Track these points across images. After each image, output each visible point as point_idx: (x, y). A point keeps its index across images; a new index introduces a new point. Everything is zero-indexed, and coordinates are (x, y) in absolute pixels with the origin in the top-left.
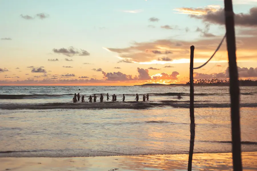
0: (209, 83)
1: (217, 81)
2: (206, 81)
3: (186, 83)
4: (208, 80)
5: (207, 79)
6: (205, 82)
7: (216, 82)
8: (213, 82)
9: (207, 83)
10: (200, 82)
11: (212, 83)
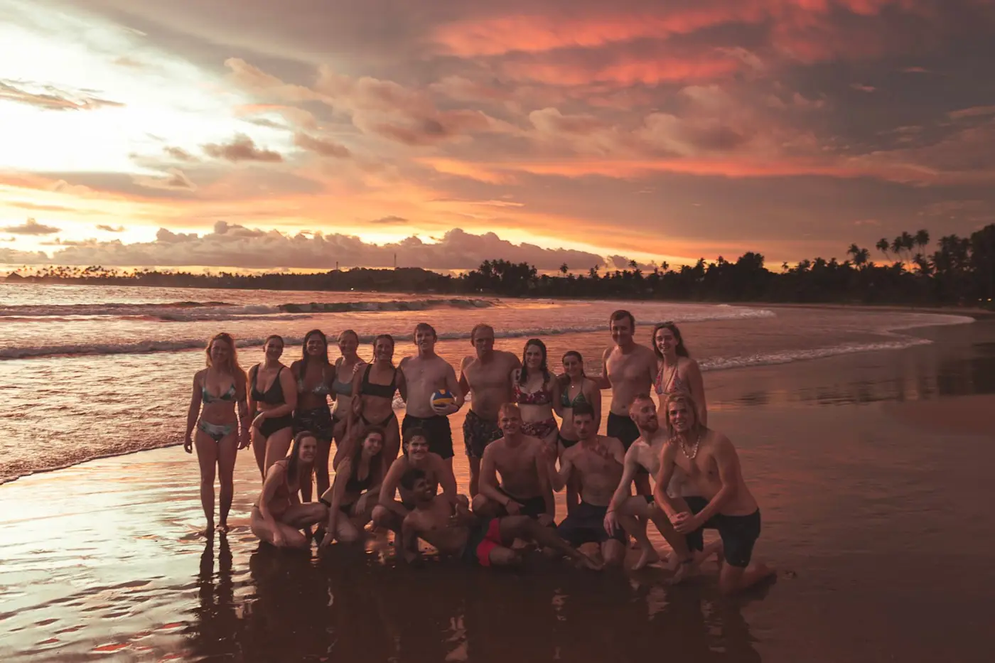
0: (77, 276)
1: (100, 273)
2: (67, 272)
3: (6, 276)
4: (75, 269)
5: (72, 267)
6: (66, 274)
7: (97, 275)
8: (87, 273)
9: (72, 276)
10: (49, 273)
11: (84, 276)
